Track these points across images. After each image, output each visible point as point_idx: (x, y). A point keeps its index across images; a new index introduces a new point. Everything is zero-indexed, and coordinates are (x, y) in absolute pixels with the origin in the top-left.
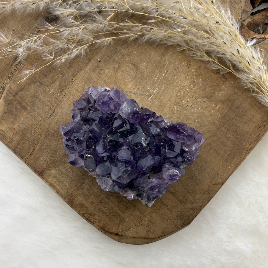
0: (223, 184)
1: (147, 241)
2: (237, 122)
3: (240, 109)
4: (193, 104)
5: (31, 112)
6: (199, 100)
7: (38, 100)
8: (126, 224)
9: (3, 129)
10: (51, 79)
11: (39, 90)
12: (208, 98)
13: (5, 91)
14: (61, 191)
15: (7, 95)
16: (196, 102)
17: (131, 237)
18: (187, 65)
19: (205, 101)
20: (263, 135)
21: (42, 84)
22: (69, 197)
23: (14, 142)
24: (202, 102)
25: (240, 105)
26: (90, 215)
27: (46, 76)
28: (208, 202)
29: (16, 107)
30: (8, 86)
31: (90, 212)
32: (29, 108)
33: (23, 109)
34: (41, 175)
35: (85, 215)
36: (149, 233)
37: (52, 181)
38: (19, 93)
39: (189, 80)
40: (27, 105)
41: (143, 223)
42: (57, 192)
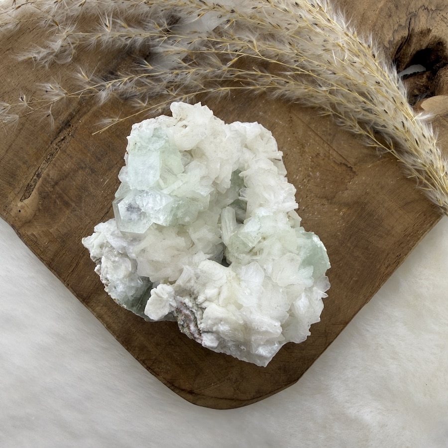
0: (346, 323)
1: (234, 404)
2: (368, 235)
3: (374, 216)
4: (307, 207)
5: (76, 210)
6: (315, 201)
7: (86, 193)
8: (205, 377)
9: (34, 233)
10: (107, 164)
11: (88, 179)
12: (328, 200)
13: (40, 179)
14: (114, 325)
15: (43, 185)
16: (310, 204)
17: (212, 397)
18: (299, 151)
19: (324, 203)
20: (406, 255)
21: (93, 171)
22: (124, 335)
23: (50, 252)
24: (320, 204)
25: (373, 211)
26: (154, 362)
27: (99, 160)
28: (325, 349)
29: (55, 202)
30: (45, 172)
31: (154, 358)
32: (73, 205)
33: (64, 205)
34: (86, 302)
35: (146, 362)
36: (237, 391)
37: (102, 311)
38: (59, 183)
39: (302, 173)
40: (71, 200)
41: (229, 376)
42: (108, 327)
